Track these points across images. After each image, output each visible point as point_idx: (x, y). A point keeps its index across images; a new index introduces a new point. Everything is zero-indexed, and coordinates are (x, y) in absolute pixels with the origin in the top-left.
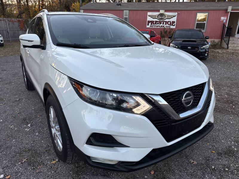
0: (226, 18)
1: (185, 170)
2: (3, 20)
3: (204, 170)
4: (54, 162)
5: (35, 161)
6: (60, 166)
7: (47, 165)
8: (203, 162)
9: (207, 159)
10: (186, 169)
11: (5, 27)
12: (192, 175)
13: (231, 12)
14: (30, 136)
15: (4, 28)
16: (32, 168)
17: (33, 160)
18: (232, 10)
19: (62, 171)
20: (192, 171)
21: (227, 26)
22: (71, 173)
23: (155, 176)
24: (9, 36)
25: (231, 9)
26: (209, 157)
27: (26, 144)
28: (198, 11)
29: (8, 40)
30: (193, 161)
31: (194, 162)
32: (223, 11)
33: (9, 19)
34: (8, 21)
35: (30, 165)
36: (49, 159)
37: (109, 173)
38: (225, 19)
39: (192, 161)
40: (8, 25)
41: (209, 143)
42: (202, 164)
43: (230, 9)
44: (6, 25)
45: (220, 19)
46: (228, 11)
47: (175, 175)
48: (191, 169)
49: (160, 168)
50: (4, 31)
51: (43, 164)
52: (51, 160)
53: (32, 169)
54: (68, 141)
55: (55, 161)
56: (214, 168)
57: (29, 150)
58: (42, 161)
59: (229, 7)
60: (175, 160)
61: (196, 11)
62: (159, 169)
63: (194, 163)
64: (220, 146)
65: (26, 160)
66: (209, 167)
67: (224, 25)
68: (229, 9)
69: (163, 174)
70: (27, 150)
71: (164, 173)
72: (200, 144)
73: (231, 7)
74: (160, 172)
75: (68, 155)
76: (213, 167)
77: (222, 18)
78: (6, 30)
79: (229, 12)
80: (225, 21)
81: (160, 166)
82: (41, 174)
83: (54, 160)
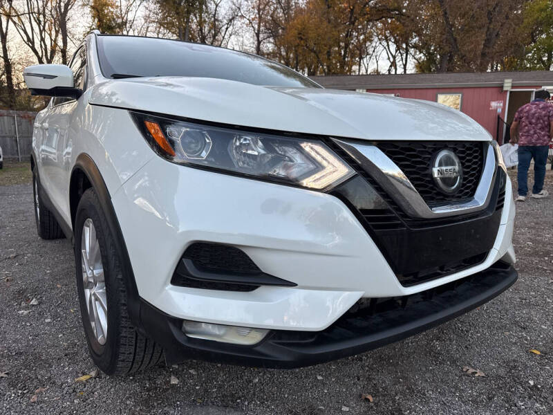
0: (502, 104)
1: (453, 390)
2: (7, 116)
3: (509, 391)
4: (84, 378)
5: (30, 378)
6: (101, 388)
7: (62, 384)
8: (502, 372)
9: (512, 366)
10: (456, 387)
11: (10, 131)
12: (474, 401)
13: (511, 92)
14: (28, 324)
15: (8, 132)
16: (20, 392)
17: (25, 375)
18: (513, 87)
19: (104, 400)
20: (475, 394)
21: (505, 121)
22: (128, 402)
23: (372, 407)
24: (17, 151)
25: (510, 85)
26: (514, 361)
27: (14, 342)
28: (441, 90)
29: (14, 159)
30: (474, 371)
31: (476, 373)
32: (494, 90)
33: (22, 113)
34: (19, 116)
35: (15, 386)
36: (71, 372)
37: (239, 401)
38: (500, 107)
39: (471, 370)
40: (18, 126)
41: (509, 331)
42: (499, 377)
43: (508, 85)
44: (13, 126)
45: (490, 106)
46: (505, 89)
47: (427, 403)
48: (472, 388)
49: (385, 389)
50: (8, 139)
51: (54, 383)
52: (77, 373)
53: (18, 396)
54: (123, 294)
55: (88, 377)
56: (535, 386)
57: (19, 354)
58: (50, 378)
59: (506, 81)
60: (424, 369)
61: (435, 91)
62: (381, 389)
63: (477, 375)
64: (539, 336)
65: (6, 376)
66: (521, 384)
67: (499, 117)
68: (505, 85)
69: (394, 401)
70: (14, 354)
71: (397, 398)
72: (485, 334)
73: (510, 81)
74: (384, 396)
75: (122, 341)
76: (532, 383)
77: (494, 104)
78: (11, 137)
79: (507, 91)
80: (499, 110)
81: (384, 382)
82: (41, 407)
83: (84, 374)
